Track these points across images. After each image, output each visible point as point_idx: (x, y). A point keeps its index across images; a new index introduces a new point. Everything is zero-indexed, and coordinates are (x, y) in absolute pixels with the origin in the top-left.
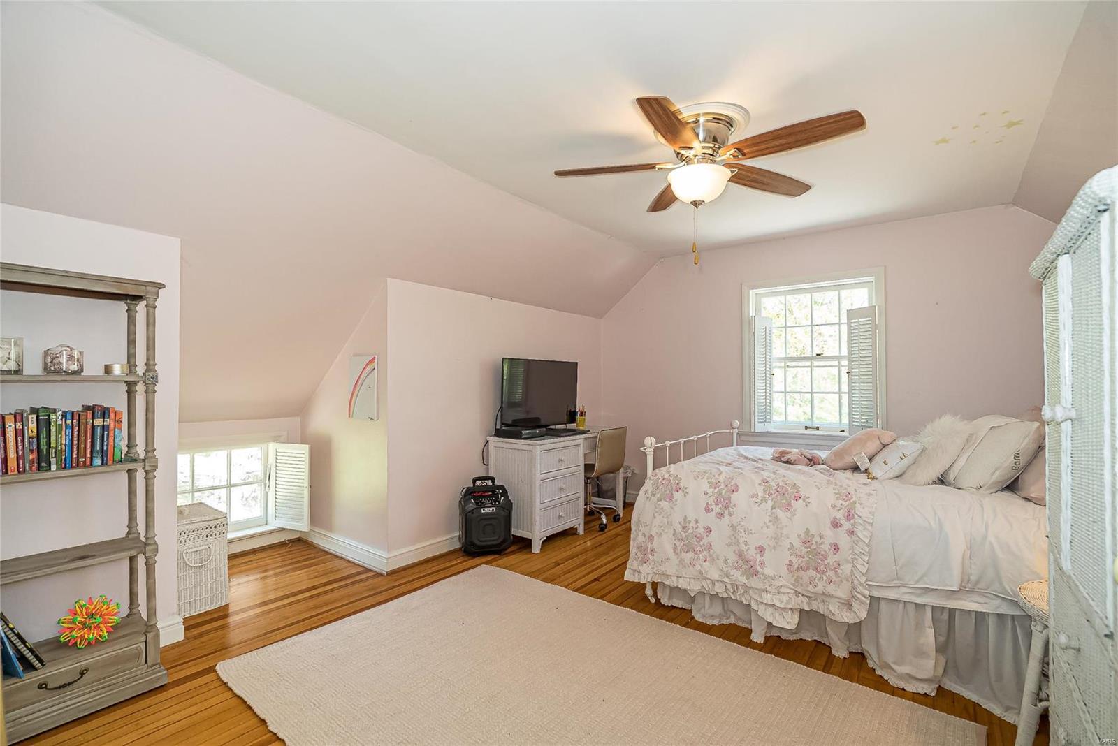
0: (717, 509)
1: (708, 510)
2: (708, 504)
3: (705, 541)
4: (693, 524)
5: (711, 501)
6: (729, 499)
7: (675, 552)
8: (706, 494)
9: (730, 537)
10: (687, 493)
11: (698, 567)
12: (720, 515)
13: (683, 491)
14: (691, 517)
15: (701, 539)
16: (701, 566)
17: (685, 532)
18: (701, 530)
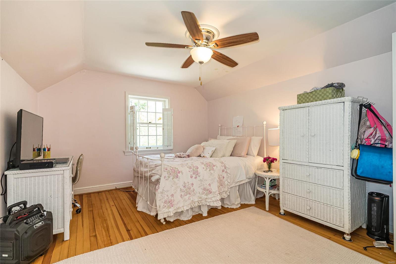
0: (194, 176)
1: (191, 177)
2: (191, 175)
3: (192, 189)
4: (187, 184)
5: (192, 173)
6: (197, 171)
7: (181, 197)
8: (189, 171)
9: (199, 184)
10: (183, 173)
11: (192, 199)
12: (196, 178)
13: (181, 173)
14: (186, 182)
15: (190, 188)
16: (192, 198)
17: (185, 188)
18: (190, 185)
